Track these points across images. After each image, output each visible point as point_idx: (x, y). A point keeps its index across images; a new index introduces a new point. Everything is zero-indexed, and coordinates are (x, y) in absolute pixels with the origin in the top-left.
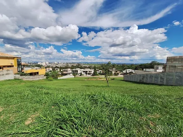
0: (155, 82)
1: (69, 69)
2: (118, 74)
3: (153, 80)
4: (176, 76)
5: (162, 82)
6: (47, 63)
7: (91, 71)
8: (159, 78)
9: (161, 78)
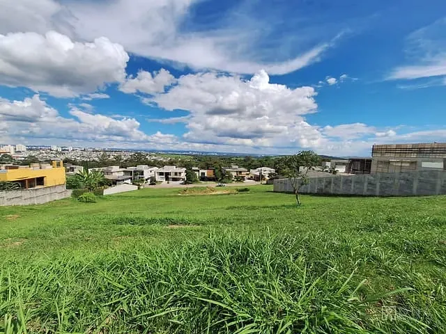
0: (357, 192)
1: (115, 168)
2: (243, 178)
3: (352, 187)
4: (400, 179)
5: (372, 190)
6: (23, 148)
7: (180, 173)
8: (366, 184)
9: (370, 183)
